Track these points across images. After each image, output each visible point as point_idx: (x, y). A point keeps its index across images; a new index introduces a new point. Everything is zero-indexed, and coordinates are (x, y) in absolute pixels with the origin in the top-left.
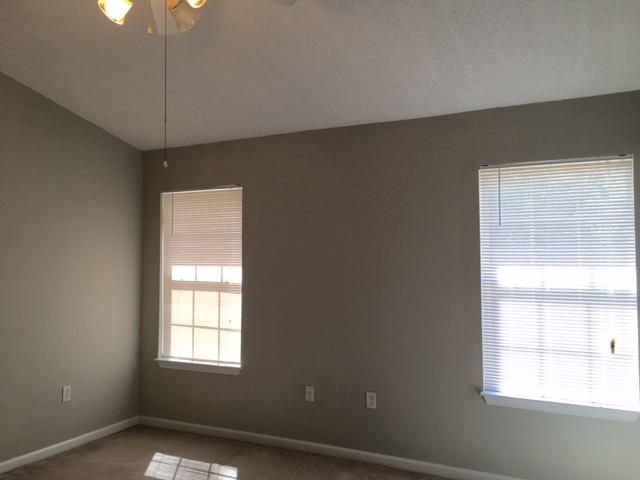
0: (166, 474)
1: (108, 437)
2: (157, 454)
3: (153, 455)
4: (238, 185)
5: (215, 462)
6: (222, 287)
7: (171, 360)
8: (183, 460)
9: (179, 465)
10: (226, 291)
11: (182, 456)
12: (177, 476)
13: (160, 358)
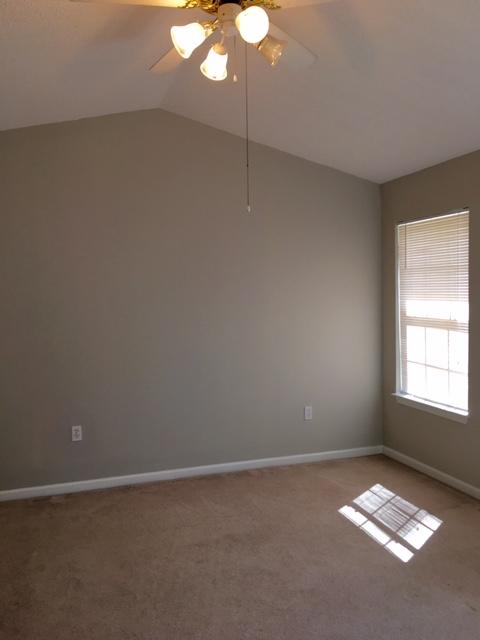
0: (371, 506)
1: (351, 458)
2: (378, 485)
3: (374, 484)
4: (465, 209)
5: (425, 509)
6: (450, 325)
7: (406, 397)
8: (398, 498)
9: (389, 501)
10: (454, 329)
11: (397, 495)
12: (380, 512)
13: (398, 394)
